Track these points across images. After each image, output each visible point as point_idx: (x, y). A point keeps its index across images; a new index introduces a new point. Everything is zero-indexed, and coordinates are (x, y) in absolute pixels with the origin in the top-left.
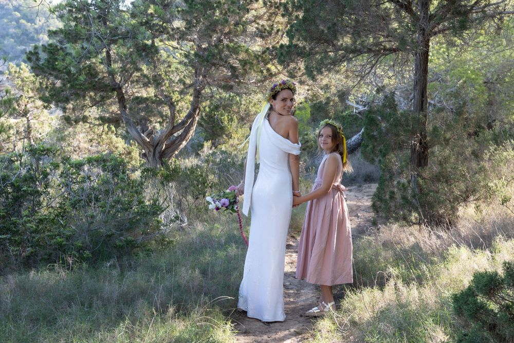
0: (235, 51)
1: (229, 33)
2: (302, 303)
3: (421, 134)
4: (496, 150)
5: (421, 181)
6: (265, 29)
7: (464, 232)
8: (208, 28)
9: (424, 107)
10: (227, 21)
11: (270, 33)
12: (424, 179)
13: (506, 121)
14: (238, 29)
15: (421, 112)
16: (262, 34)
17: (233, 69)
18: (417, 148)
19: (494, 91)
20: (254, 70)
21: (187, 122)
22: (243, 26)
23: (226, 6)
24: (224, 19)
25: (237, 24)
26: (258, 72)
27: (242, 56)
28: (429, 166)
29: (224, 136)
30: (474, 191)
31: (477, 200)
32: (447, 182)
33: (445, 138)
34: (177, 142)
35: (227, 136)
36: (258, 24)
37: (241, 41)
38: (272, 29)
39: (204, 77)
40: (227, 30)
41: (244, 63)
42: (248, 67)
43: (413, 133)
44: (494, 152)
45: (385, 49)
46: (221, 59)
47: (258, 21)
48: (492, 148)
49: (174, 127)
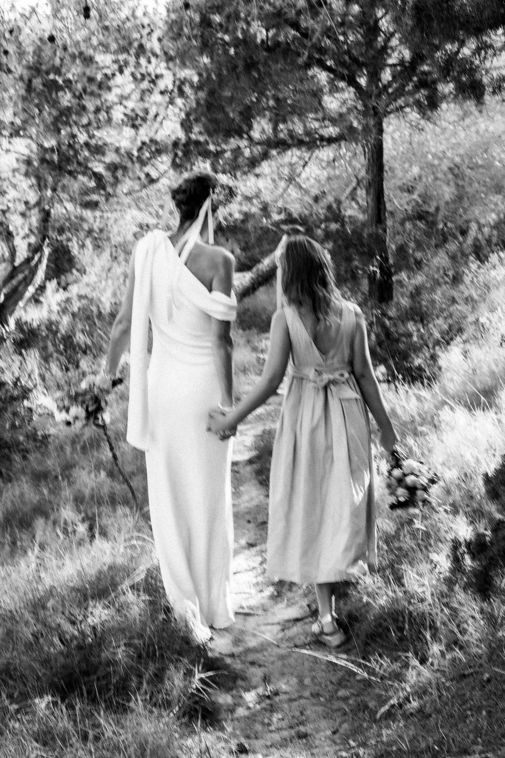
0: (98, 150)
1: (89, 124)
2: (247, 505)
3: (381, 256)
4: (479, 267)
5: (387, 322)
6: (137, 115)
7: (452, 387)
8: (56, 120)
9: (382, 217)
10: (84, 108)
11: (144, 120)
12: (390, 318)
13: (482, 221)
14: (101, 118)
15: (379, 226)
16: (134, 121)
17: (98, 177)
18: (378, 275)
19: (463, 179)
20: (130, 178)
21: (33, 258)
22: (107, 113)
23: (79, 86)
24: (79, 105)
25: (98, 110)
26: (134, 179)
27: (110, 157)
28: (395, 299)
29: (74, 271)
30: (460, 330)
31: (465, 342)
32: (422, 321)
33: (415, 260)
34: (20, 288)
35: (78, 270)
36: (125, 107)
37: (106, 135)
38: (147, 113)
39: (54, 190)
40: (85, 121)
41: (113, 168)
42: (119, 173)
43: (372, 256)
44: (476, 272)
45: (322, 138)
46: (79, 164)
47: (125, 102)
48: (473, 267)
49: (15, 268)
